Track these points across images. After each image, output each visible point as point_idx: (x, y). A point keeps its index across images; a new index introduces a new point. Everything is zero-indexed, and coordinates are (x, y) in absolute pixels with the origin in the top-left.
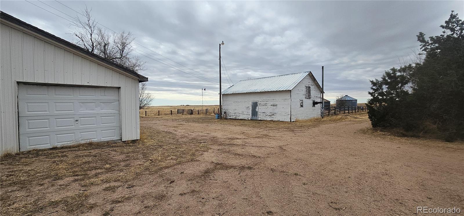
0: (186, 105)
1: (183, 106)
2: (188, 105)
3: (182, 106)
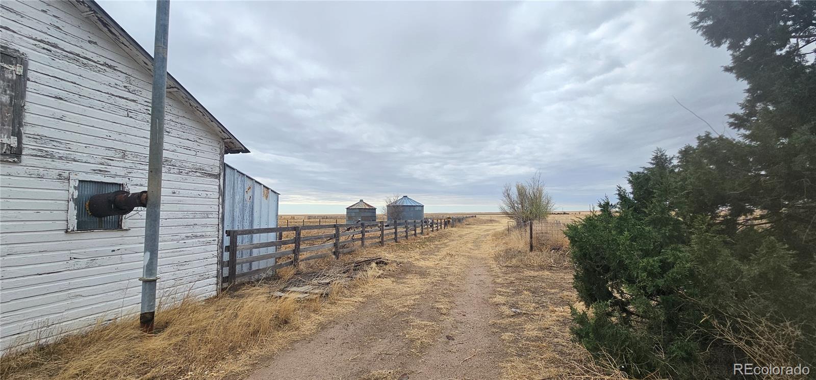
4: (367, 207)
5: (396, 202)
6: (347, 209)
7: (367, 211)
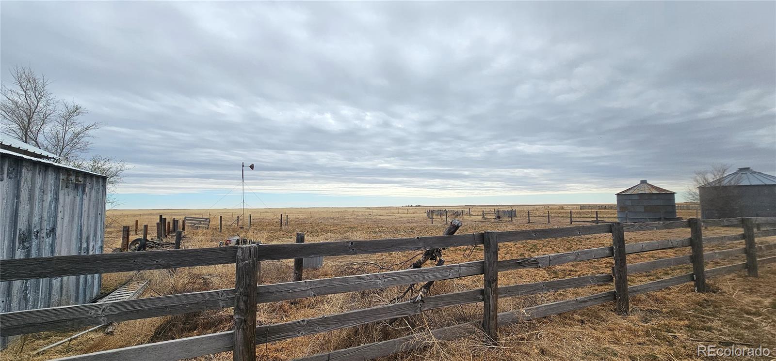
0: (416, 206)
1: (412, 206)
2: (420, 206)
3: (409, 206)
4: (655, 192)
5: (720, 181)
6: (618, 195)
7: (655, 197)
